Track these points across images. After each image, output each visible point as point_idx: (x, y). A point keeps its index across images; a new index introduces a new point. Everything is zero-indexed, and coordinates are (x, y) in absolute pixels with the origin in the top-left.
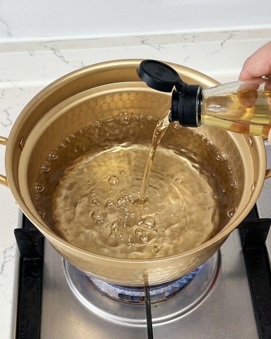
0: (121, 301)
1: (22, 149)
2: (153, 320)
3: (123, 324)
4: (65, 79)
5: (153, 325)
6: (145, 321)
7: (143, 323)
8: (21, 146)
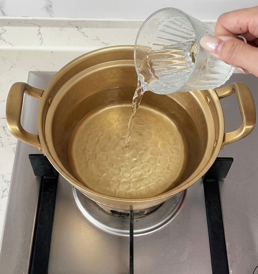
0: (112, 215)
1: (50, 105)
3: (112, 233)
5: (134, 235)
7: (127, 234)
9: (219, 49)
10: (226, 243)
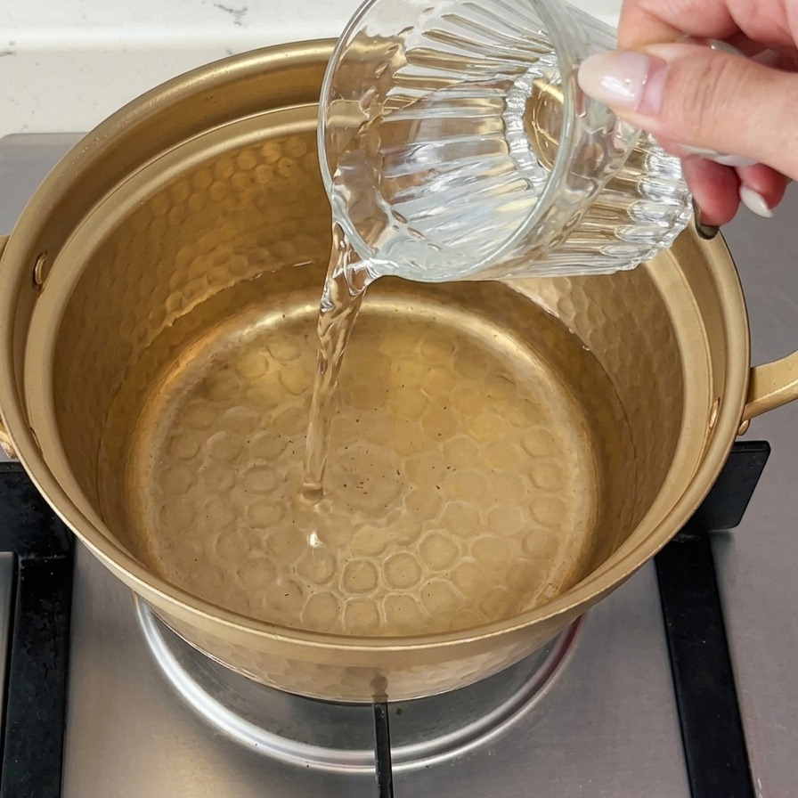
1: (41, 286)
2: (394, 752)
3: (302, 762)
4: (175, 89)
5: (395, 768)
6: (371, 754)
7: (367, 763)
8: (39, 281)
9: (655, 94)
10: (754, 781)
